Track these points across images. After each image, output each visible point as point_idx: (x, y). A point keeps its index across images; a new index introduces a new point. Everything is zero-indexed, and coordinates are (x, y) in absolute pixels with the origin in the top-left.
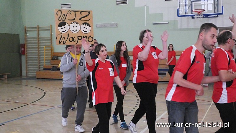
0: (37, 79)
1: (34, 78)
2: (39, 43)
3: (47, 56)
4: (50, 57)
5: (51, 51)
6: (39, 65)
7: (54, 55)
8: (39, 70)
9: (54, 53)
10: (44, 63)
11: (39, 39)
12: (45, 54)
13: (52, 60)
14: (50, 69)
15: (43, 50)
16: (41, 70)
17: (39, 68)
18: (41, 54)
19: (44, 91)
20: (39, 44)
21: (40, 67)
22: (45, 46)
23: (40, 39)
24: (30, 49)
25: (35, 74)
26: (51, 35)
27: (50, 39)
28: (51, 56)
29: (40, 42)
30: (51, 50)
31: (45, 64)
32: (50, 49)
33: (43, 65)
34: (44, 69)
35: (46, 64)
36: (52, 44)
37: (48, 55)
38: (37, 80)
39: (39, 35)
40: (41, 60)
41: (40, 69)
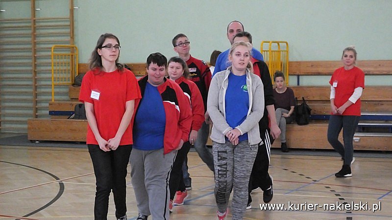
0: (32, 141)
1: (23, 140)
2: (35, 36)
3: (58, 76)
4: (67, 78)
5: (69, 60)
6: (37, 102)
7: (81, 71)
8: (37, 116)
9: (79, 65)
10: (50, 94)
11: (34, 24)
12: (52, 68)
13: (73, 85)
14: (68, 114)
15: (49, 57)
16: (41, 116)
17: (37, 110)
18: (42, 68)
19: (57, 179)
20: (35, 39)
21: (39, 105)
22: (53, 46)
23: (37, 24)
24: (8, 54)
25: (26, 126)
26: (72, 11)
27: (68, 23)
28: (69, 76)
29: (38, 32)
30: (72, 57)
31: (53, 98)
32: (69, 53)
33: (46, 101)
34: (51, 113)
35: (58, 97)
36: (73, 38)
37: (61, 71)
38: (31, 144)
39: (36, 13)
40: (41, 86)
41: (39, 113)
